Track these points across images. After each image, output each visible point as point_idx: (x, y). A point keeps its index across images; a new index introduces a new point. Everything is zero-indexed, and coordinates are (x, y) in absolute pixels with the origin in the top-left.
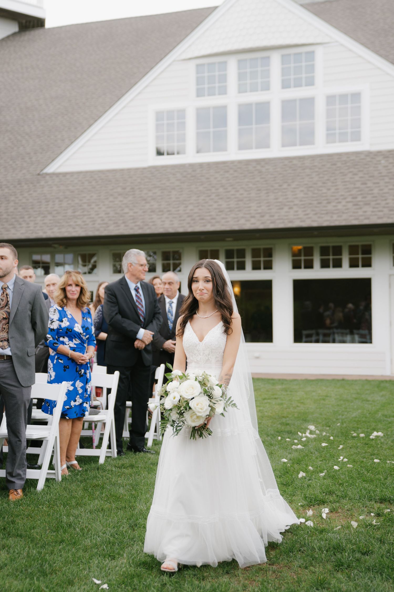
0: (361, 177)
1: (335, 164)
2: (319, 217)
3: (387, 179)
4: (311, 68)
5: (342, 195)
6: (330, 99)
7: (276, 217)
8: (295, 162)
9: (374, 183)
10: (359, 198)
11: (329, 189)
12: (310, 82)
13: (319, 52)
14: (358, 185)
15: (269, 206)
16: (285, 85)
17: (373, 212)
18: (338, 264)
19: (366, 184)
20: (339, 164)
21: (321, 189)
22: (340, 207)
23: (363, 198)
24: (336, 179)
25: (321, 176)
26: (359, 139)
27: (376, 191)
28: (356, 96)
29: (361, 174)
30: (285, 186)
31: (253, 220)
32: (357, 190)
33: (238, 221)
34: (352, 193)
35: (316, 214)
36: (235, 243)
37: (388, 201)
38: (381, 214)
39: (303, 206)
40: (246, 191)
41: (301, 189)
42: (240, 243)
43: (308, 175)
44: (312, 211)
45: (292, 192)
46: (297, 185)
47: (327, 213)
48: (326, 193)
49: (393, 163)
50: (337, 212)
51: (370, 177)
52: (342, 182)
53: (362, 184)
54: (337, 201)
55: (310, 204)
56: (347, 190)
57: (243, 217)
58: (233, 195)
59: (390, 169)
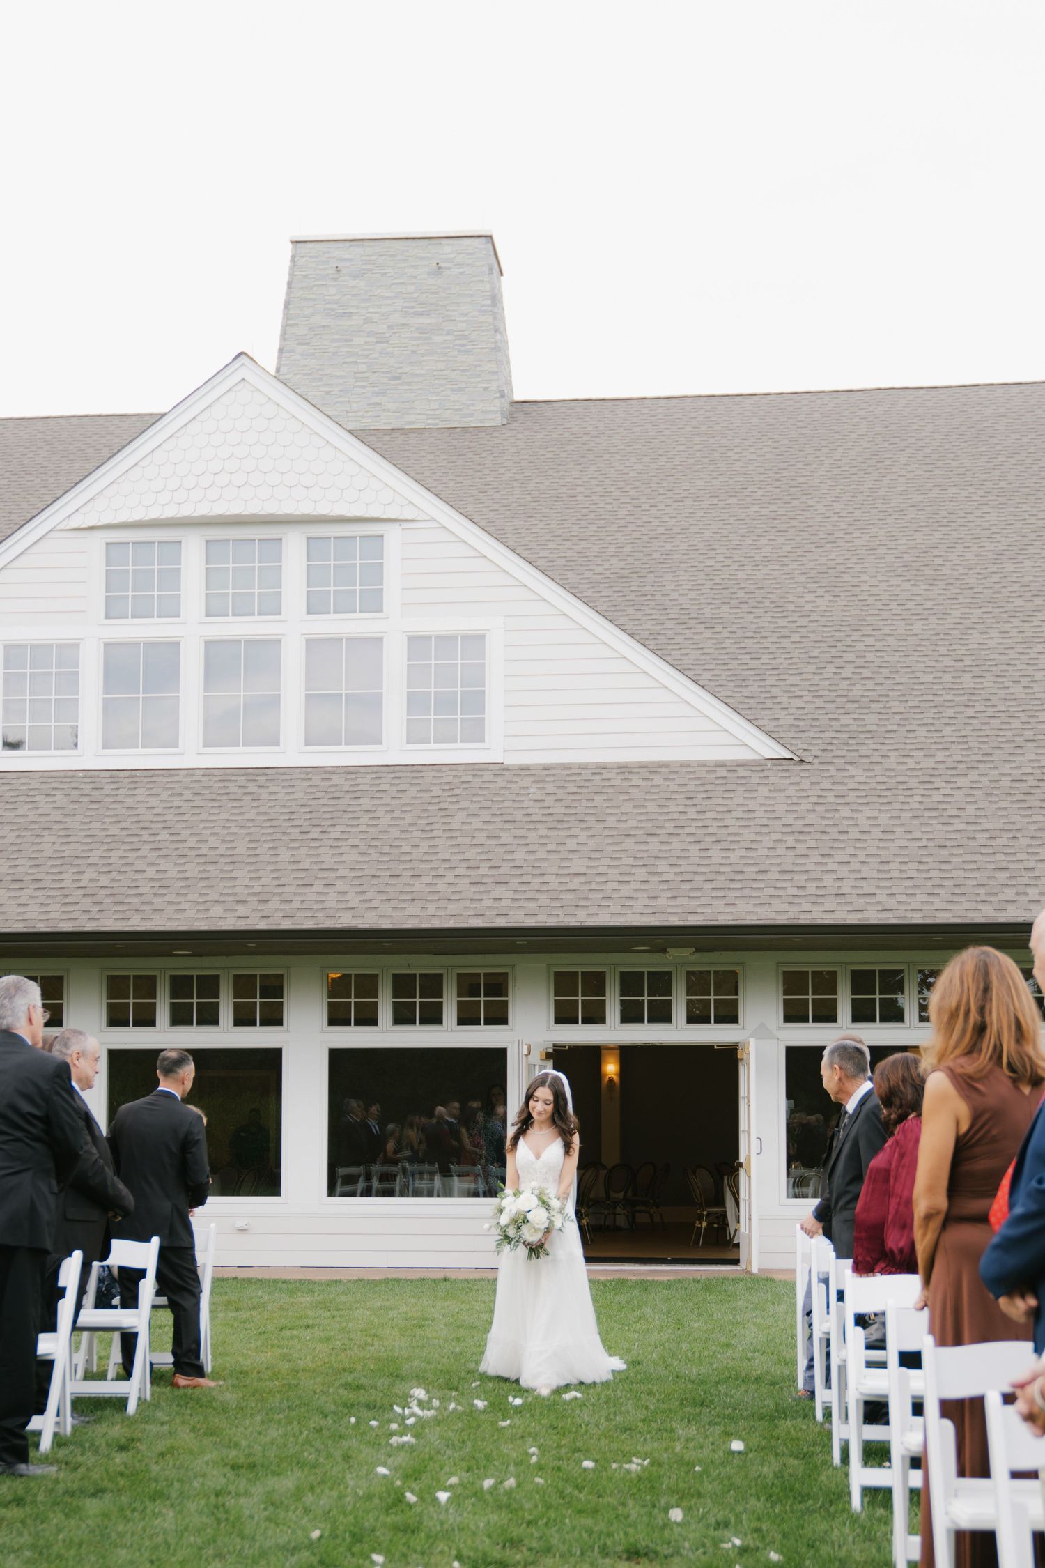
0: (485, 822)
1: (428, 790)
2: (395, 908)
3: (543, 831)
4: (376, 573)
5: (445, 861)
6: (416, 643)
7: (296, 905)
8: (336, 780)
9: (516, 837)
10: (484, 869)
11: (416, 846)
12: (373, 603)
13: (393, 537)
14: (481, 838)
15: (279, 878)
16: (315, 605)
17: (513, 900)
18: (433, 1017)
19: (498, 837)
20: (436, 791)
21: (396, 843)
22: (441, 886)
23: (491, 868)
24: (429, 824)
25: (397, 814)
26: (480, 738)
27: (520, 854)
28: (476, 641)
29: (485, 815)
30: (315, 833)
31: (241, 910)
32: (479, 849)
33: (207, 910)
34: (467, 856)
35: (388, 900)
36: (196, 961)
37: (546, 879)
38: (532, 905)
39: (357, 882)
40: (223, 840)
41: (350, 842)
42: (207, 961)
43: (368, 811)
44: (379, 892)
45: (332, 847)
46: (343, 833)
47: (413, 900)
48: (410, 853)
49: (554, 794)
50: (435, 897)
51: (506, 822)
52: (445, 831)
53: (489, 837)
54: (434, 873)
55: (374, 877)
56: (456, 850)
57: (217, 902)
58: (192, 849)
59: (548, 808)
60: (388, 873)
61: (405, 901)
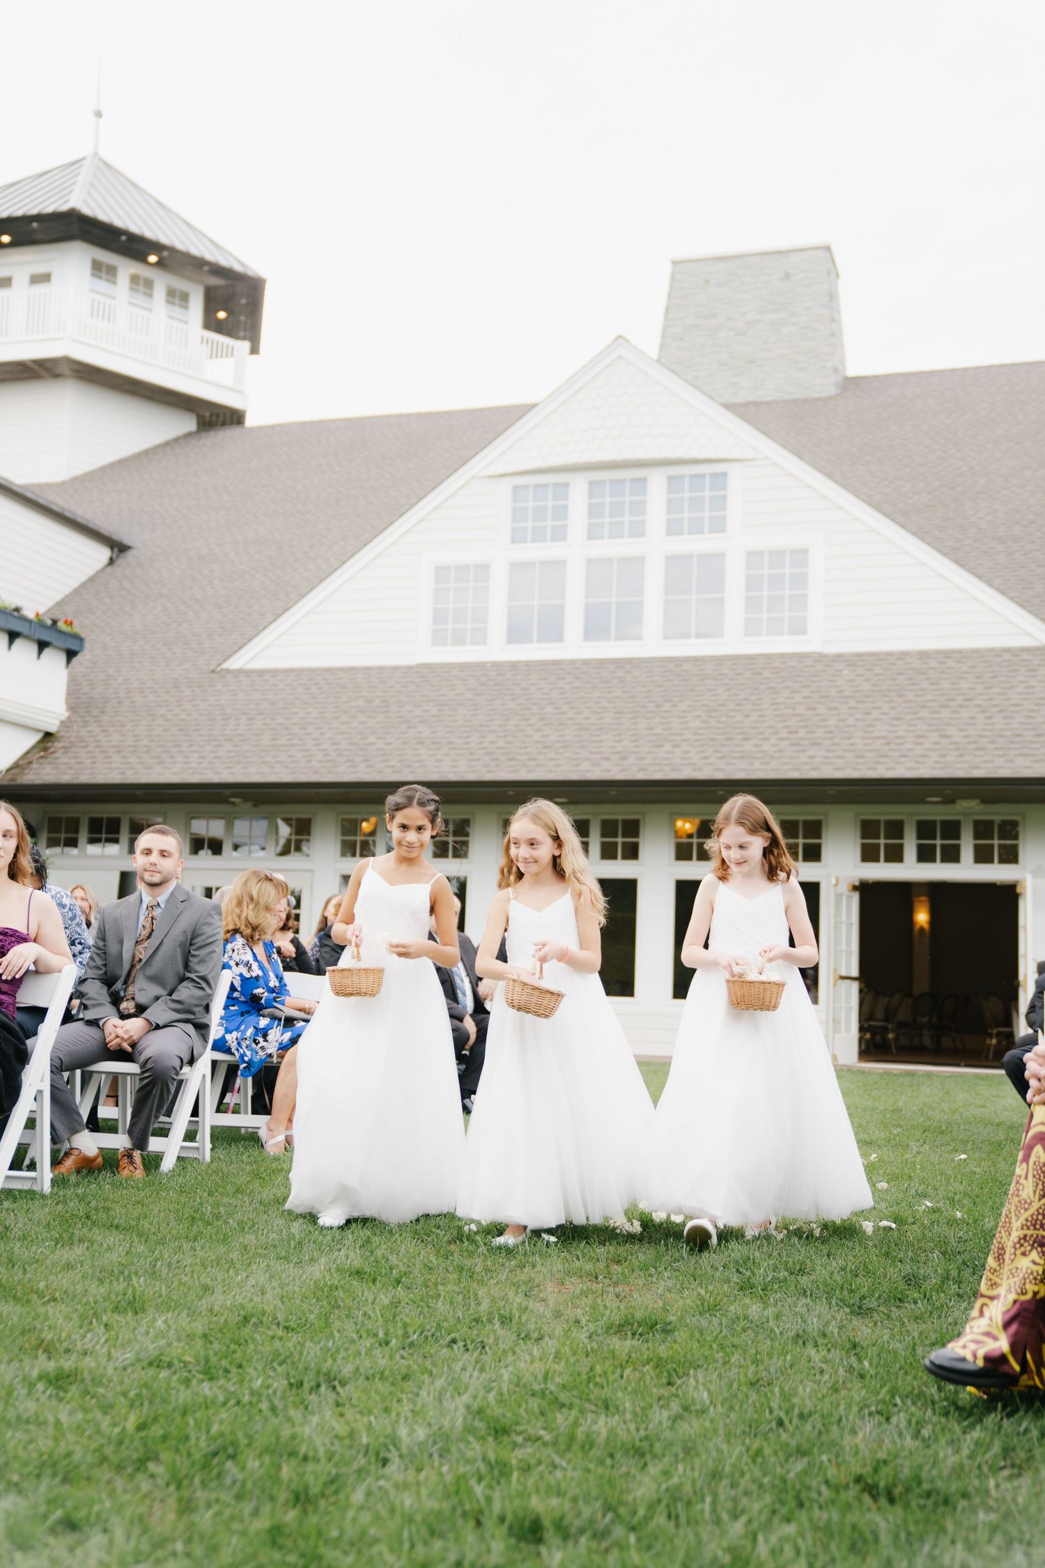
0: (806, 697)
1: (760, 674)
2: (728, 764)
3: (853, 704)
4: (720, 503)
5: (770, 727)
6: (753, 556)
7: (649, 761)
8: (686, 666)
9: (830, 709)
10: (802, 733)
11: (747, 716)
12: (719, 526)
13: (736, 475)
14: (801, 710)
15: (636, 741)
16: (673, 529)
17: (825, 757)
19: (814, 709)
20: (766, 673)
21: (732, 714)
22: (766, 746)
23: (809, 732)
24: (759, 699)
25: (733, 692)
26: (803, 632)
27: (832, 722)
28: (801, 555)
29: (805, 692)
30: (667, 707)
31: (605, 765)
32: (799, 718)
33: (578, 765)
34: (788, 723)
35: (722, 758)
37: (853, 741)
38: (841, 761)
39: (698, 744)
40: (595, 713)
41: (696, 713)
43: (710, 690)
44: (716, 751)
45: (680, 717)
46: (689, 706)
47: (742, 757)
48: (742, 722)
49: (863, 675)
50: (761, 755)
51: (823, 697)
52: (772, 704)
53: (808, 709)
54: (761, 736)
55: (712, 739)
56: (780, 719)
57: (587, 759)
58: (570, 719)
59: (857, 686)
60: (723, 737)
61: (736, 758)
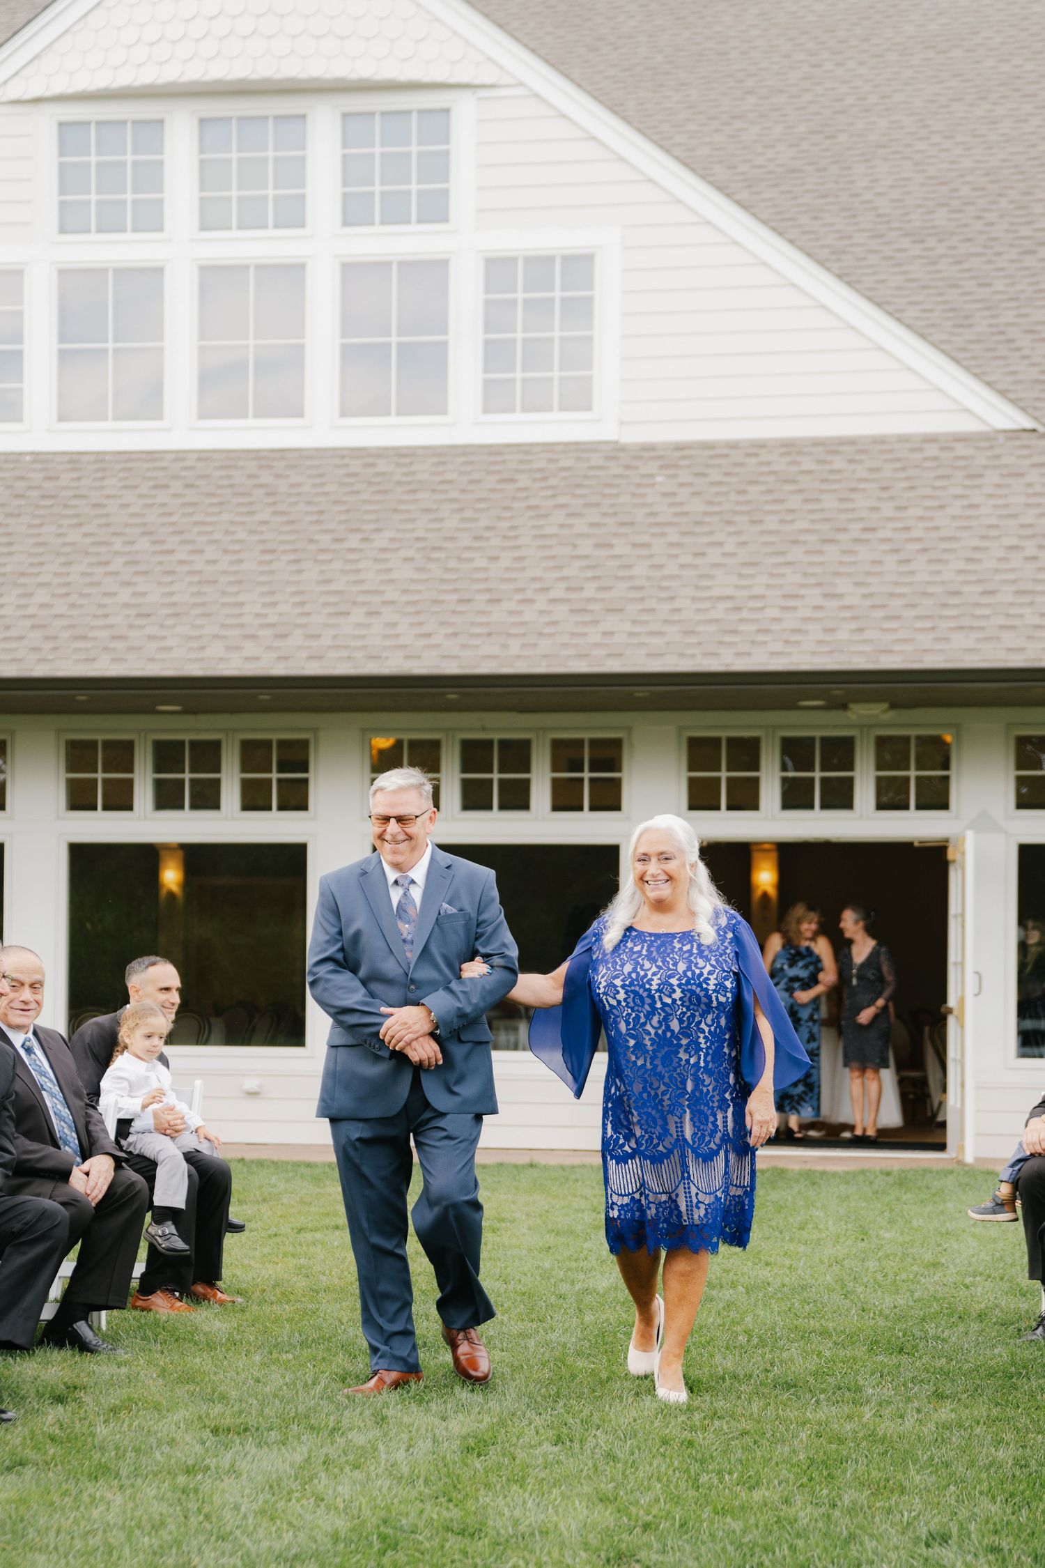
0: (592, 525)
1: (511, 480)
2: (464, 646)
3: (674, 537)
4: (439, 165)
5: (534, 579)
6: (497, 267)
7: (326, 641)
8: (382, 466)
9: (635, 545)
10: (590, 591)
11: (495, 559)
13: (465, 113)
14: (586, 547)
15: (303, 603)
16: (353, 214)
17: (631, 634)
18: (517, 800)
19: (609, 546)
20: (524, 481)
21: (466, 555)
22: (529, 615)
23: (600, 589)
24: (513, 528)
25: (468, 514)
26: (586, 405)
27: (640, 570)
28: (580, 265)
29: (592, 515)
30: (354, 541)
31: (250, 648)
32: (583, 563)
33: (203, 648)
34: (565, 573)
35: (455, 634)
36: (190, 720)
37: (678, 604)
38: (657, 641)
39: (411, 609)
40: (226, 551)
41: (404, 553)
42: (203, 721)
43: (427, 510)
44: (442, 623)
45: (376, 560)
46: (392, 540)
47: (489, 634)
48: (486, 569)
49: (690, 484)
50: (521, 630)
51: (622, 524)
52: (535, 537)
53: (597, 546)
54: (519, 597)
55: (435, 601)
56: (551, 564)
57: (216, 636)
58: (182, 562)
59: (682, 504)
60: (455, 597)
61: (479, 635)
